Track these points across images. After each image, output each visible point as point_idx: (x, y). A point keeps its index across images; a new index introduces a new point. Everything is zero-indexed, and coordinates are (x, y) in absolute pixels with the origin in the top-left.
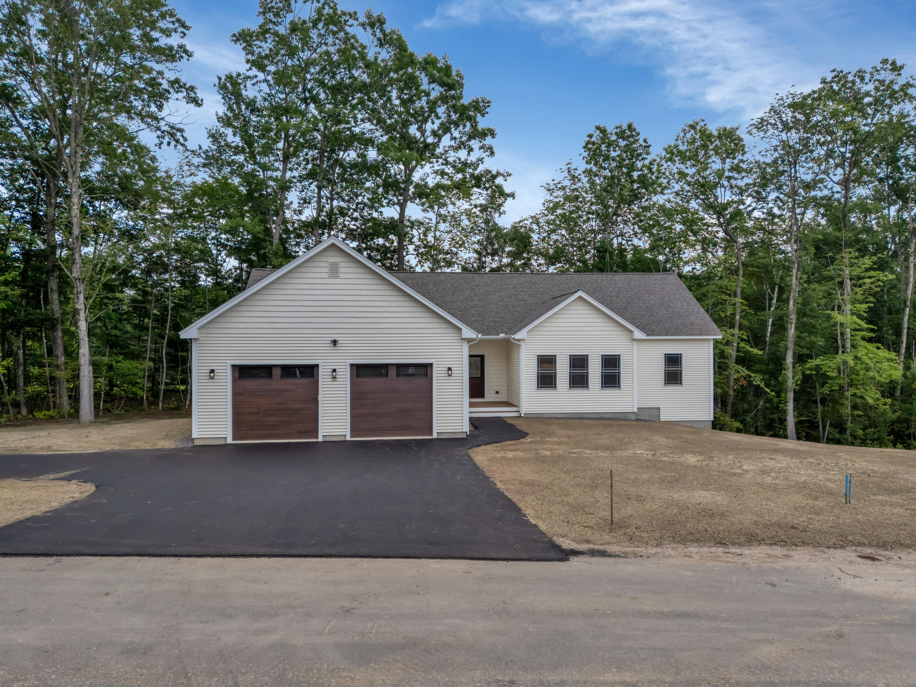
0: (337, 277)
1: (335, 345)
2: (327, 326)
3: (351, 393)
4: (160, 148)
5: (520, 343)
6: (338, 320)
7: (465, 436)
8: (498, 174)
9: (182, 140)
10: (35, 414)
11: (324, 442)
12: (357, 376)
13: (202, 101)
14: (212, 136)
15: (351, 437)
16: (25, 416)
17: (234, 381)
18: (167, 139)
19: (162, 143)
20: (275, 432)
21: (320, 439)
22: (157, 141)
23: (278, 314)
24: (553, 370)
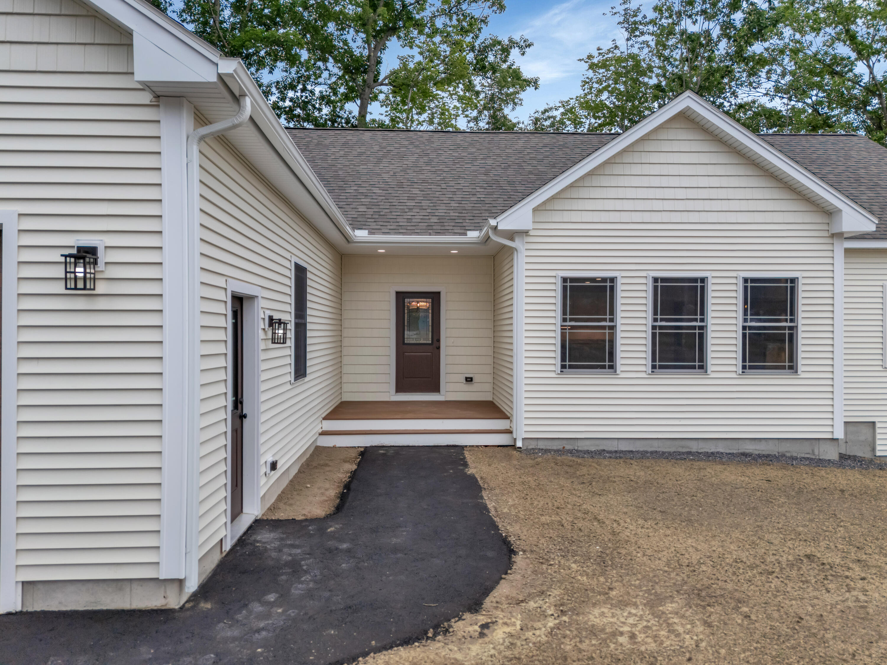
5: (516, 244)
24: (605, 320)
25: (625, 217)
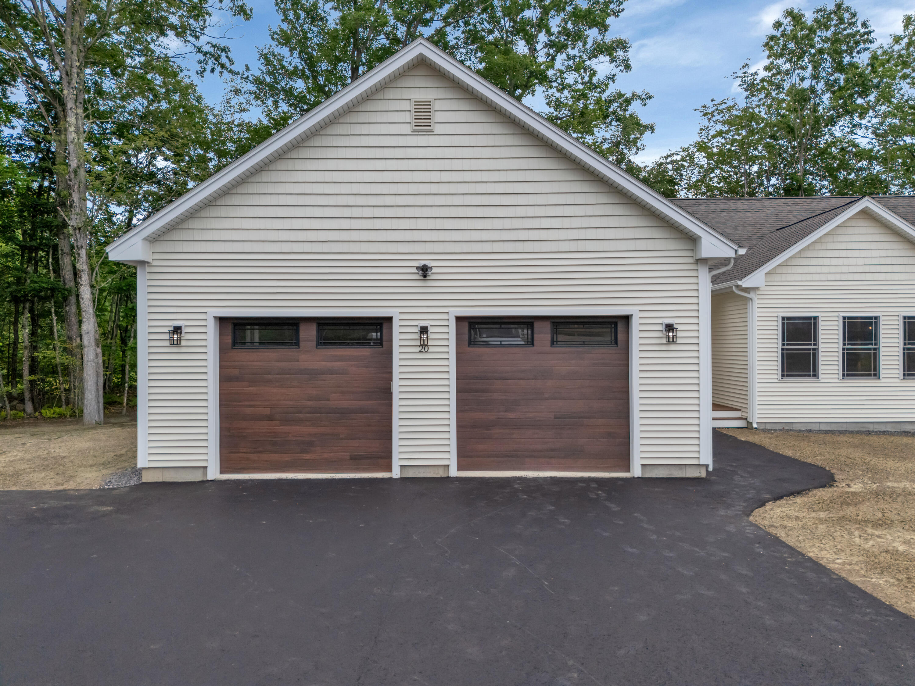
0: (430, 132)
1: (425, 276)
2: (408, 236)
3: (459, 378)
4: (202, 77)
5: (751, 295)
6: (431, 224)
7: (703, 475)
8: (635, 96)
9: (228, 65)
10: (43, 411)
11: (403, 480)
12: (471, 342)
13: (251, 10)
14: (264, 56)
15: (459, 469)
16: (30, 415)
17: (223, 351)
18: (210, 64)
19: (204, 70)
20: (306, 456)
21: (396, 473)
22: (198, 67)
23: (309, 212)
24: (810, 344)
25: (823, 277)
